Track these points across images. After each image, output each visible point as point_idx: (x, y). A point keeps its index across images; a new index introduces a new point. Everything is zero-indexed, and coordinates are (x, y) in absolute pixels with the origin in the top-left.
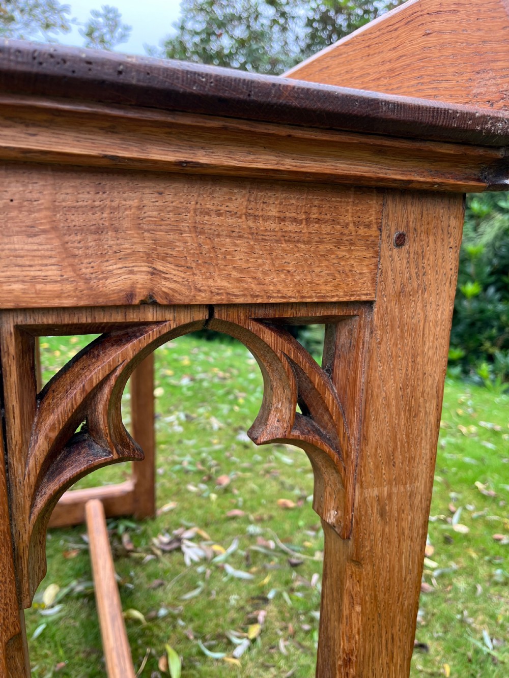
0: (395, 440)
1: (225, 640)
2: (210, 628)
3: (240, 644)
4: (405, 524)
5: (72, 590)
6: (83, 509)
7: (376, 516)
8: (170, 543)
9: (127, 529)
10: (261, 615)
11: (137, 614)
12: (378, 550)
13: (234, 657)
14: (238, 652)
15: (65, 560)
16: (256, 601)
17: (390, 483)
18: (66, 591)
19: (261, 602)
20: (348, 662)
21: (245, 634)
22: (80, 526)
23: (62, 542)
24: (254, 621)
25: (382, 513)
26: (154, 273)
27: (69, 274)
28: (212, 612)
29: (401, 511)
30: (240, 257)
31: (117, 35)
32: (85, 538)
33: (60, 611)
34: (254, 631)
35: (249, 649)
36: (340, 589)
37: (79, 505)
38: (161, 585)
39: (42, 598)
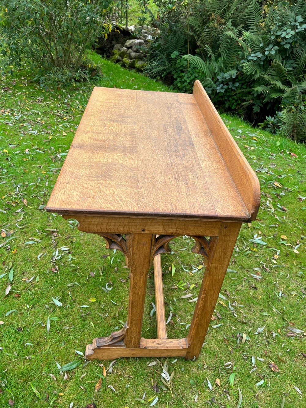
0: (220, 257)
1: (190, 267)
2: (186, 262)
3: (195, 270)
4: (221, 271)
7: (214, 269)
12: (214, 274)
13: (192, 273)
14: (194, 272)
17: (218, 264)
20: (205, 290)
21: (197, 267)
25: (216, 269)
26: (177, 230)
27: (164, 230)
28: (188, 257)
29: (220, 269)
30: (192, 229)
34: (200, 267)
35: (197, 272)
36: (206, 277)
38: (174, 243)
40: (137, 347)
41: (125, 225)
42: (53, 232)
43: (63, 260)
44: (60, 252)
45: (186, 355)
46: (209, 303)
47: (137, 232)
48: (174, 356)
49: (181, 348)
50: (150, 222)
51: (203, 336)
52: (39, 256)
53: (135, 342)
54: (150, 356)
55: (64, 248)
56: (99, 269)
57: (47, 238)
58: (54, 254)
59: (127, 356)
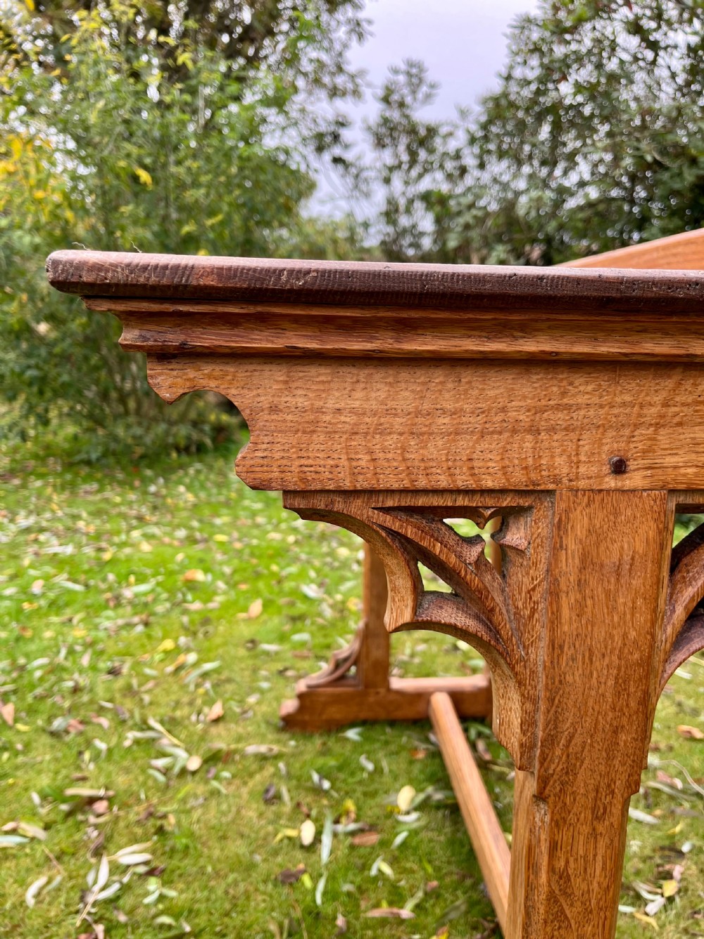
1: (632, 893)
3: (653, 901)
5: (428, 798)
6: (428, 702)
9: (478, 734)
10: (677, 870)
13: (647, 914)
14: (651, 909)
15: (411, 762)
16: (667, 853)
18: (421, 796)
19: (673, 854)
21: (659, 891)
23: (404, 739)
24: (668, 876)
31: (420, 96)
32: (432, 737)
33: (418, 819)
34: (670, 888)
35: (665, 908)
37: (422, 697)
39: (396, 801)
41: (514, 431)
42: (92, 800)
43: (127, 901)
44: (117, 869)
47: (582, 484)
50: (658, 399)
52: (33, 890)
55: (132, 856)
56: (273, 927)
57: (70, 822)
58: (90, 878)
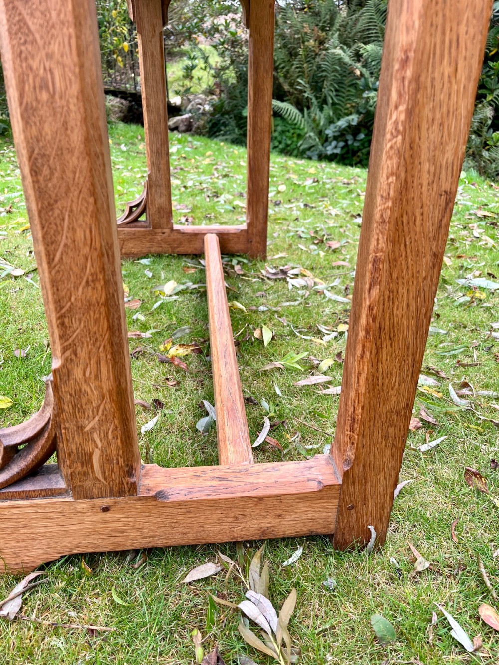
1: (316, 330)
3: (329, 334)
5: (187, 288)
6: (202, 240)
8: (275, 274)
9: (239, 263)
11: (239, 305)
13: (322, 340)
14: (327, 338)
15: (184, 274)
18: (182, 287)
21: (335, 329)
22: (198, 255)
32: (202, 262)
34: (343, 328)
35: (336, 338)
39: (163, 289)
40: (121, 493)
45: (338, 522)
46: (426, 166)
48: (290, 532)
49: (313, 487)
51: (403, 404)
53: (107, 459)
54: (190, 539)
59: (88, 545)
